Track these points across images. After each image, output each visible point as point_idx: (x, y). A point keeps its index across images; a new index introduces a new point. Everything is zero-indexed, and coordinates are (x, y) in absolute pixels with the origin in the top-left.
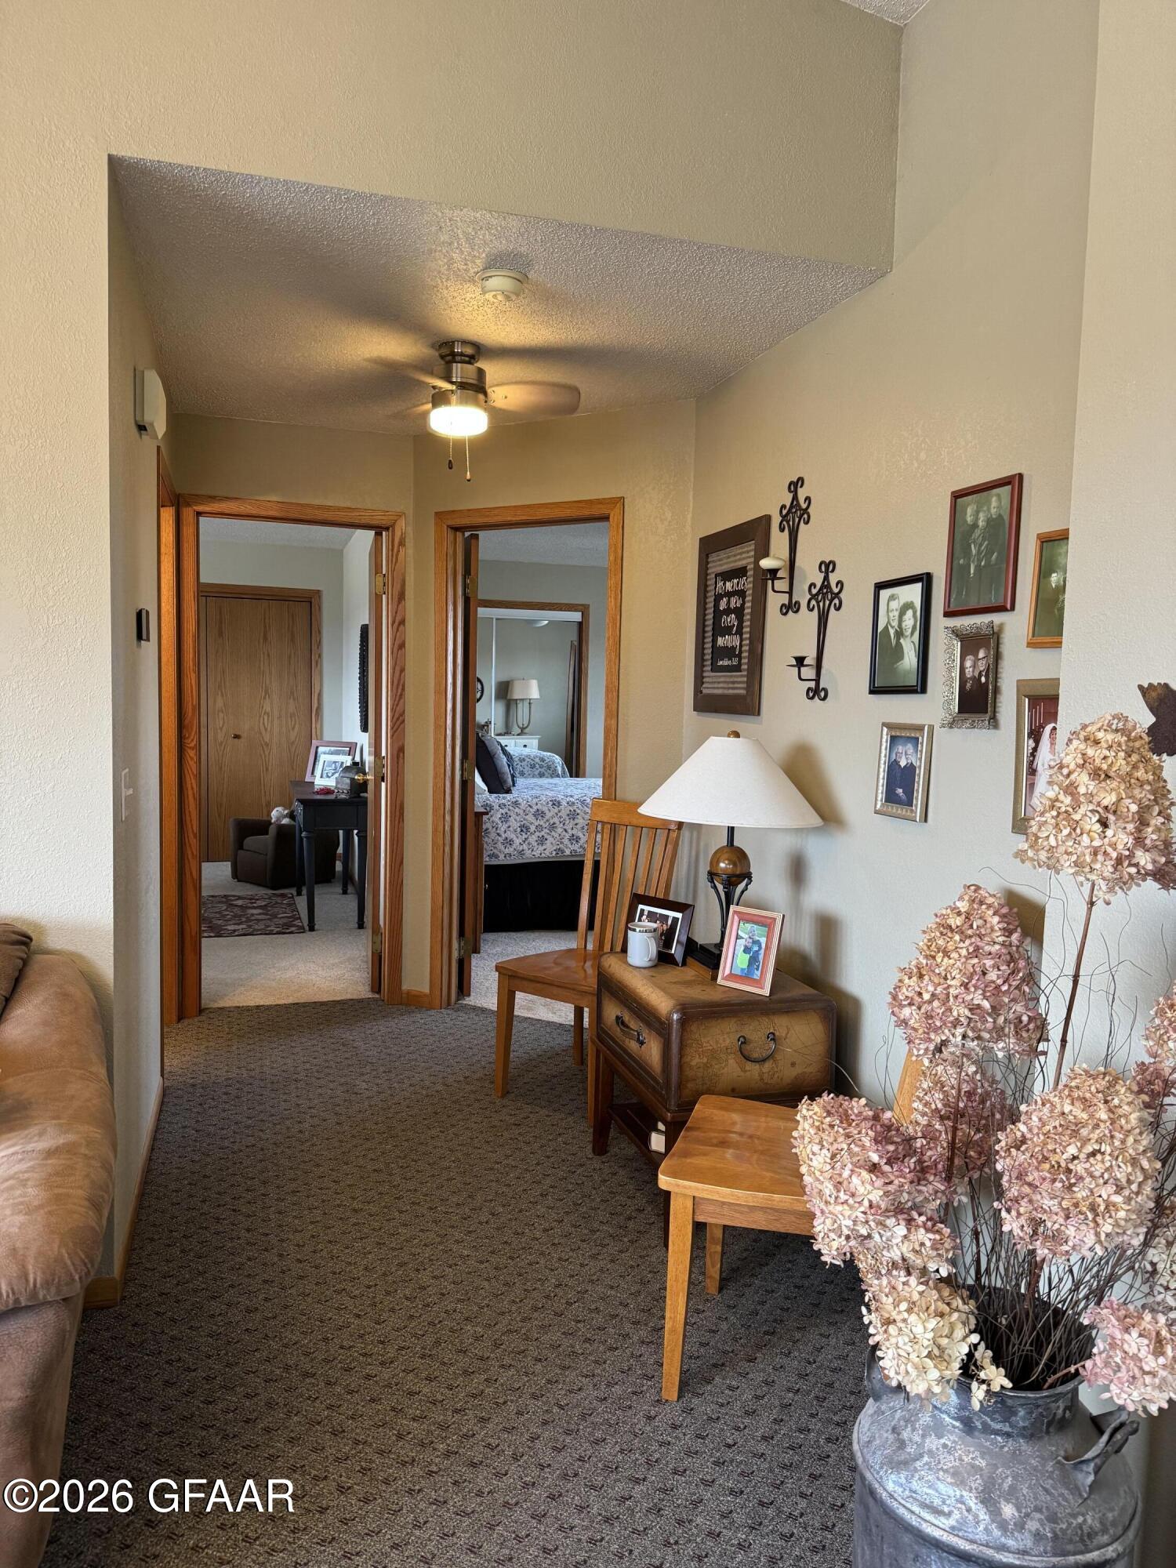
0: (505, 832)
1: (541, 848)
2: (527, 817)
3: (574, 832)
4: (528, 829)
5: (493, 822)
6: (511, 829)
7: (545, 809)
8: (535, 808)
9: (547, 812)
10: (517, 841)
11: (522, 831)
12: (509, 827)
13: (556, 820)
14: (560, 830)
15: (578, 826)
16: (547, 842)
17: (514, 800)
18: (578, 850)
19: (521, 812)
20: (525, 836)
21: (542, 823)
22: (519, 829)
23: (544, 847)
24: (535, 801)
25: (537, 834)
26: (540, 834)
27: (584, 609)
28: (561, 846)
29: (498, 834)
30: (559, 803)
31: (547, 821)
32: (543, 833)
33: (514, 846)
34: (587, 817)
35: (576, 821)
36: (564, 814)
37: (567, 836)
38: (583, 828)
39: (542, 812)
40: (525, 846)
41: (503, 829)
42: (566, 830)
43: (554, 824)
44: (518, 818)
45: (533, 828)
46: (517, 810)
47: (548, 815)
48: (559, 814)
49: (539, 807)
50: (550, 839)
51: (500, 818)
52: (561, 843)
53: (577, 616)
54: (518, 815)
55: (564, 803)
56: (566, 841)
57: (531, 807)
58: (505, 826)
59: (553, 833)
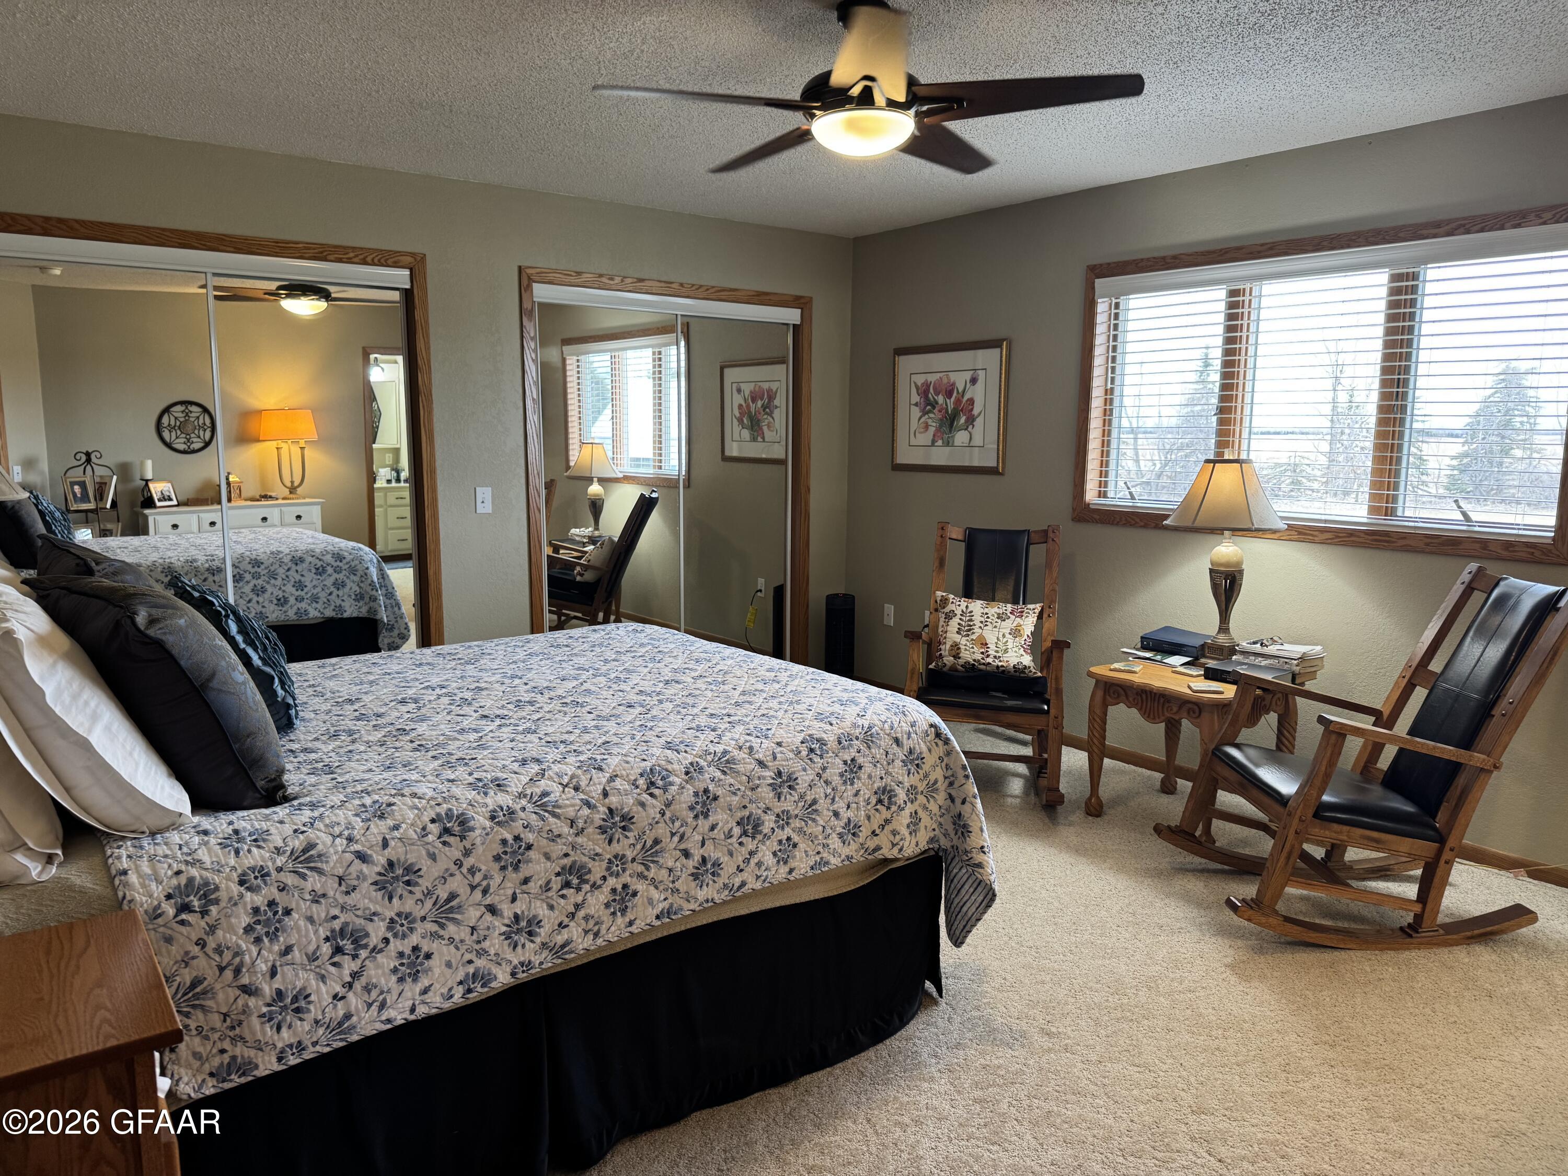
0: (273, 972)
1: (412, 990)
2: (351, 900)
3: (519, 907)
4: (358, 939)
5: (219, 950)
6: (296, 954)
7: (417, 856)
8: (380, 859)
9: (425, 864)
10: (322, 993)
11: (338, 950)
12: (288, 950)
13: (457, 883)
14: (472, 914)
15: (533, 887)
16: (435, 962)
17: (297, 843)
18: (536, 960)
19: (331, 886)
20: (349, 965)
21: (409, 905)
22: (326, 949)
23: (424, 982)
24: (379, 828)
25: (396, 945)
26: (405, 946)
27: (417, 266)
28: (480, 963)
29: (247, 990)
30: (463, 821)
31: (428, 894)
32: (414, 939)
33: (314, 1012)
34: (558, 849)
35: (525, 871)
36: (482, 858)
37: (499, 925)
38: (547, 887)
39: (408, 870)
40: (354, 1001)
41: (263, 967)
42: (492, 910)
43: (452, 896)
44: (319, 911)
45: (377, 931)
46: (314, 882)
47: (430, 872)
48: (469, 862)
49: (395, 851)
50: (442, 952)
51: (248, 929)
52: (481, 953)
53: (401, 277)
54: (316, 898)
55: (480, 820)
56: (495, 944)
57: (362, 857)
58: (271, 952)
59: (451, 929)
